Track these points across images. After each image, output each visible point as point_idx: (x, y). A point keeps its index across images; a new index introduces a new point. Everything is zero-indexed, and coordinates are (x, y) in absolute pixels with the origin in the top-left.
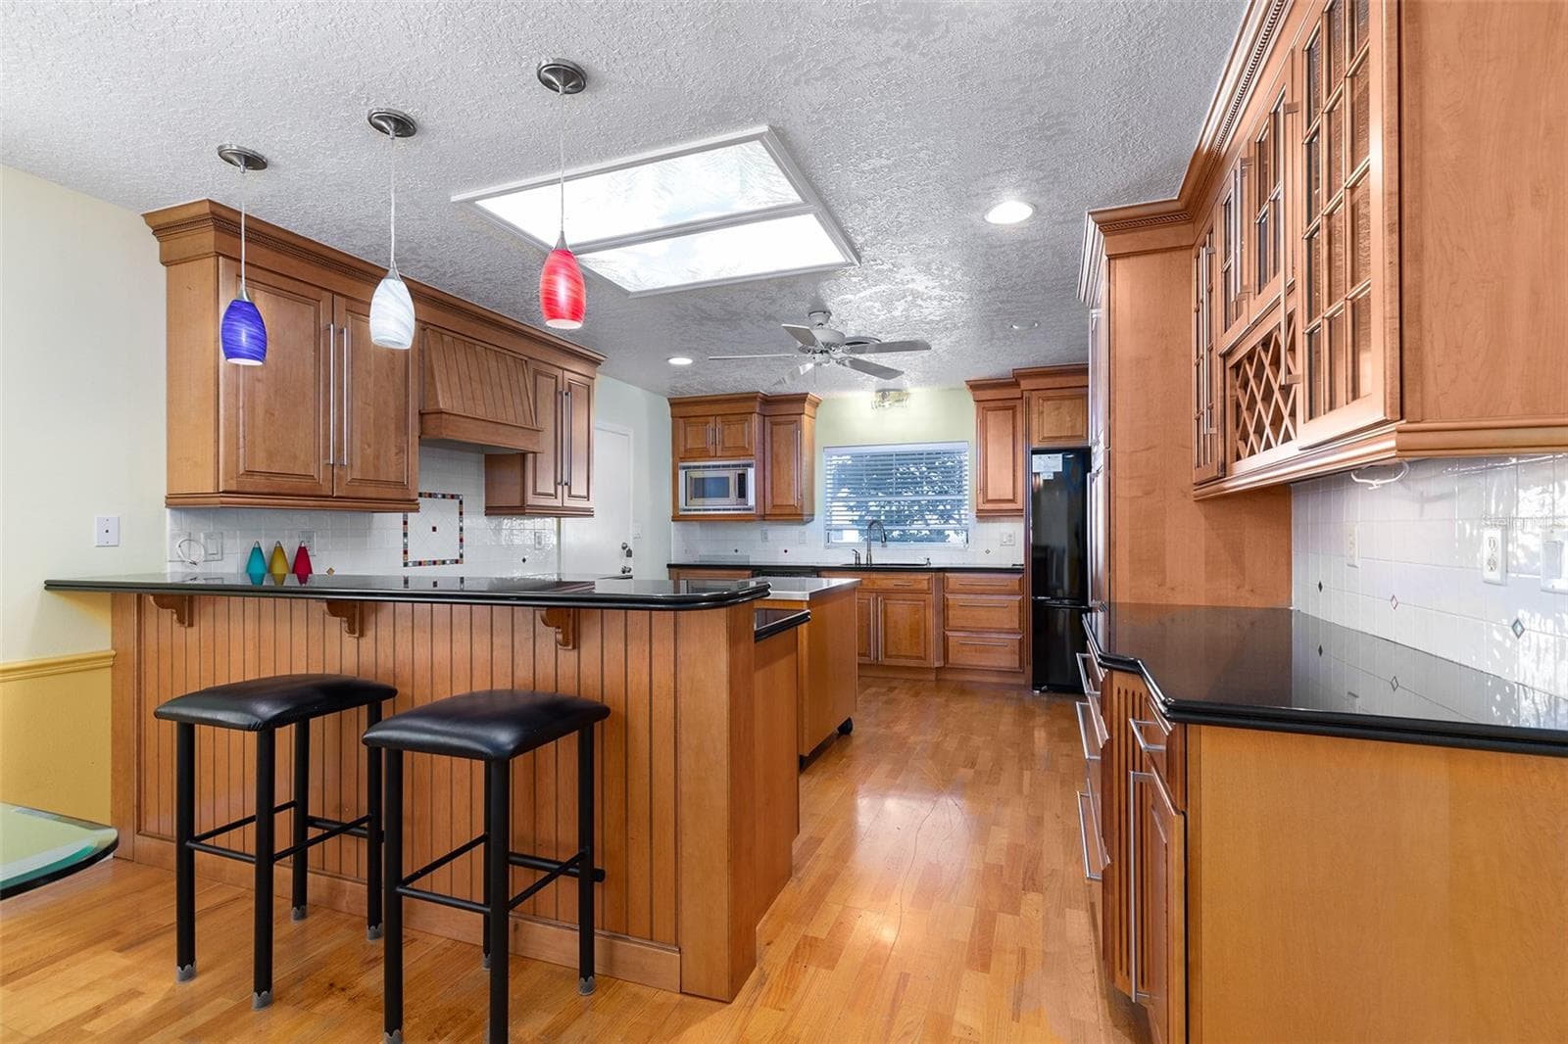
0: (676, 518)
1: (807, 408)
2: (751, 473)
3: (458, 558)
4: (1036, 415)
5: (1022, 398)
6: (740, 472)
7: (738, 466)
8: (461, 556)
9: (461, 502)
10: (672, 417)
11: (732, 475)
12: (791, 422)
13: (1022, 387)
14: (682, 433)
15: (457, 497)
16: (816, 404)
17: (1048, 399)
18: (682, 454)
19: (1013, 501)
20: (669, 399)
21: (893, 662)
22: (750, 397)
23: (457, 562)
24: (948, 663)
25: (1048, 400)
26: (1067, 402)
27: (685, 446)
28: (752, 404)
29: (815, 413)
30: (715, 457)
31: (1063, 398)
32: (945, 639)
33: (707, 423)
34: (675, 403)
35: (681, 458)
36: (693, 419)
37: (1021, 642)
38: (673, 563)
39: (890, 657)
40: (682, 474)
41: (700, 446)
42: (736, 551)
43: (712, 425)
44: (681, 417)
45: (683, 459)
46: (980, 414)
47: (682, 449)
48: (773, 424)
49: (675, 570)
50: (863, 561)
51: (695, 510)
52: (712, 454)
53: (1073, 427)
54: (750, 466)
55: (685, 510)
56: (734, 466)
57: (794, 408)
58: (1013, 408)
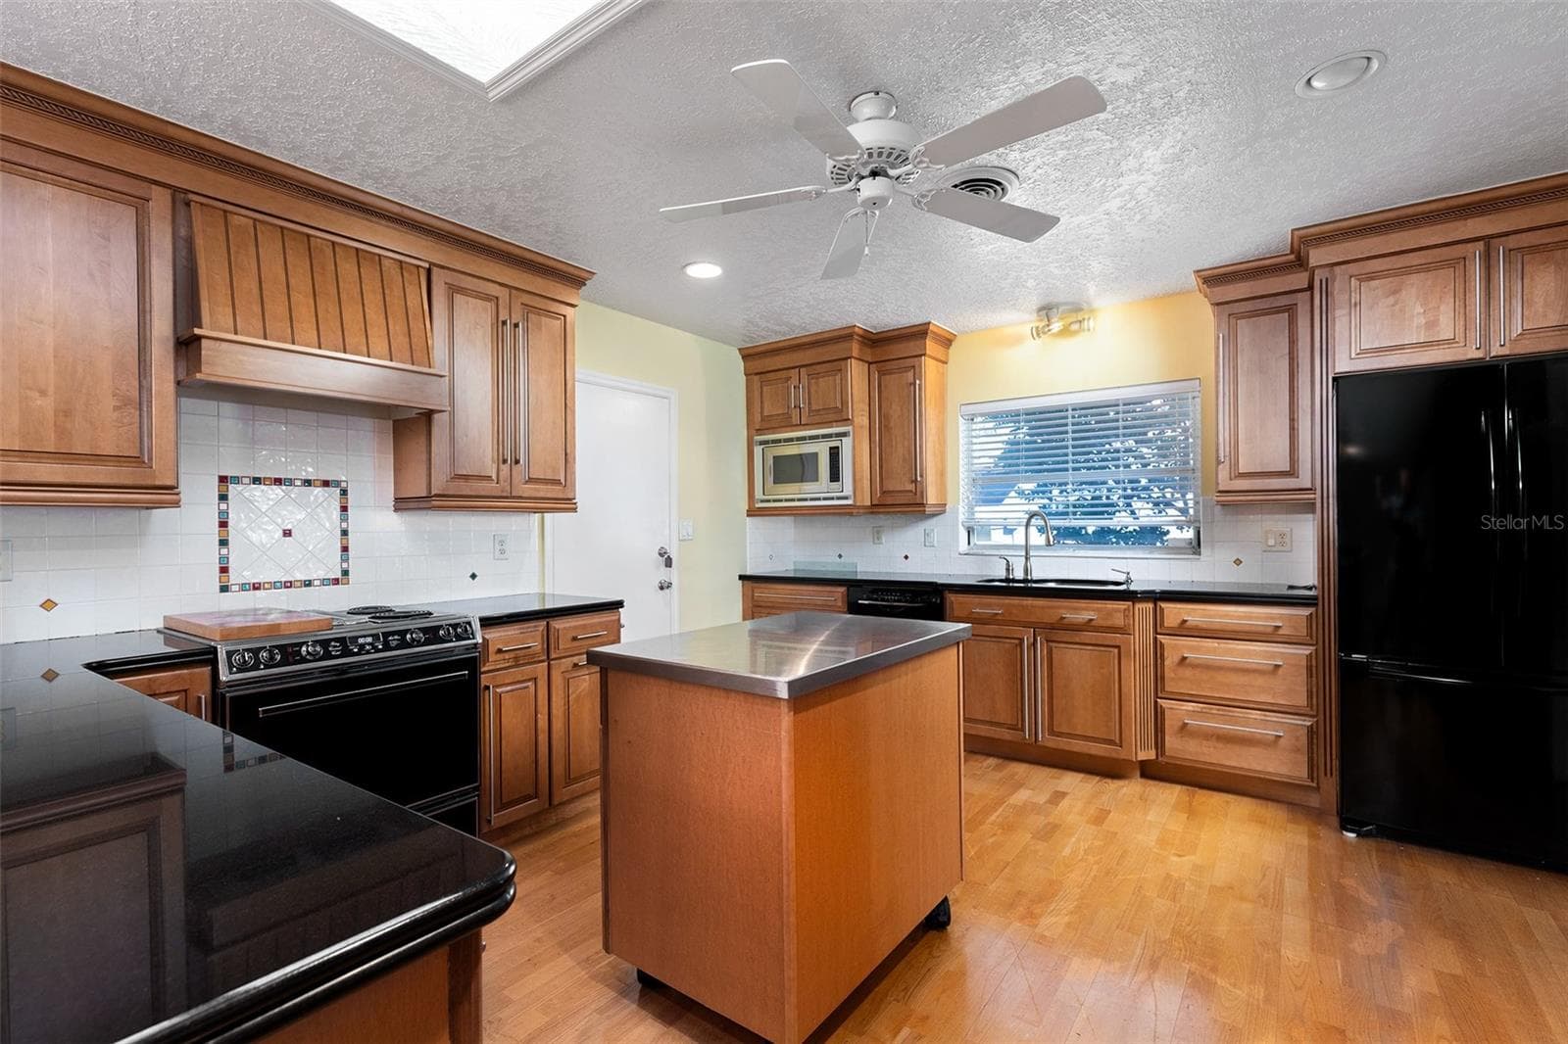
0: (752, 512)
1: (930, 346)
2: (847, 446)
3: (339, 575)
4: (1345, 311)
5: (1311, 288)
6: (834, 444)
7: (830, 436)
8: (345, 573)
9: (344, 492)
10: (746, 375)
11: (822, 450)
12: (907, 369)
13: (1313, 262)
14: (757, 394)
15: (337, 484)
16: (947, 341)
17: (1371, 277)
18: (761, 424)
19: (1292, 473)
20: (739, 349)
21: (1063, 744)
22: (844, 336)
23: (336, 582)
24: (1163, 753)
25: (1372, 279)
26: (1415, 278)
27: (762, 413)
28: (845, 345)
29: (947, 355)
30: (800, 425)
31: (1408, 270)
32: (1159, 714)
33: (789, 379)
34: (748, 355)
35: (758, 430)
36: (771, 376)
37: (1311, 732)
38: (748, 573)
39: (1060, 734)
40: (758, 450)
41: (780, 412)
42: (840, 556)
43: (794, 382)
44: (757, 374)
45: (759, 431)
46: (1225, 326)
47: (757, 417)
48: (882, 373)
49: (748, 584)
50: (1019, 574)
51: (775, 501)
52: (795, 420)
53: (1431, 325)
54: (845, 434)
55: (762, 501)
56: (824, 436)
57: (911, 348)
58: (1291, 310)
